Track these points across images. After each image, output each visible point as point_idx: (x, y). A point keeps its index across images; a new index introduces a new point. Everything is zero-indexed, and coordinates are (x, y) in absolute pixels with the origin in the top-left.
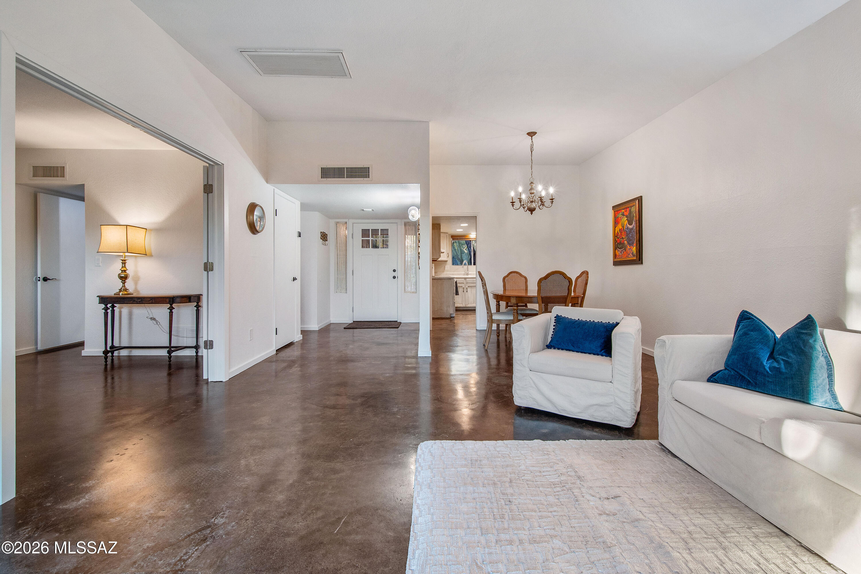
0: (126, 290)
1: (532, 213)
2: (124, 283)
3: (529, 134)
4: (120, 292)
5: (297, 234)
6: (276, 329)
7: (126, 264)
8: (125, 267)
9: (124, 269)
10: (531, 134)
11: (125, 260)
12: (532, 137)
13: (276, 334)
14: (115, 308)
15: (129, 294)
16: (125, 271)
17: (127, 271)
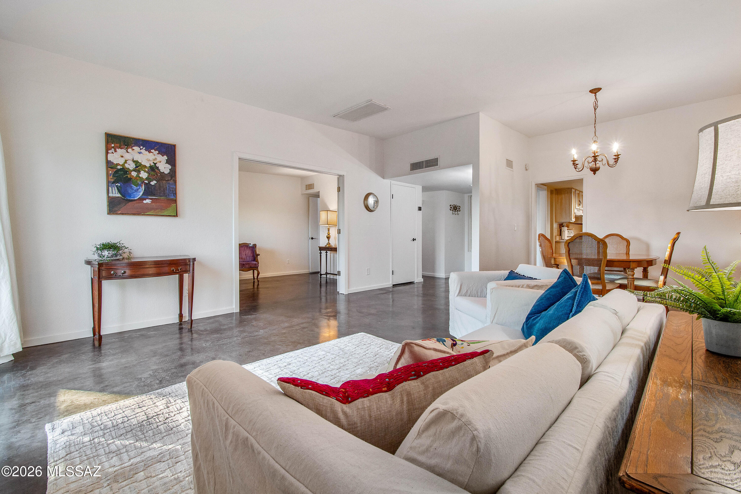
0: (329, 244)
1: (594, 174)
2: (329, 240)
3: (591, 91)
4: (327, 245)
5: (417, 209)
6: (393, 271)
7: (330, 231)
8: (329, 232)
9: (328, 233)
10: (595, 91)
11: (329, 229)
12: (595, 93)
13: (393, 274)
14: (327, 253)
15: (330, 246)
16: (329, 234)
17: (330, 234)
